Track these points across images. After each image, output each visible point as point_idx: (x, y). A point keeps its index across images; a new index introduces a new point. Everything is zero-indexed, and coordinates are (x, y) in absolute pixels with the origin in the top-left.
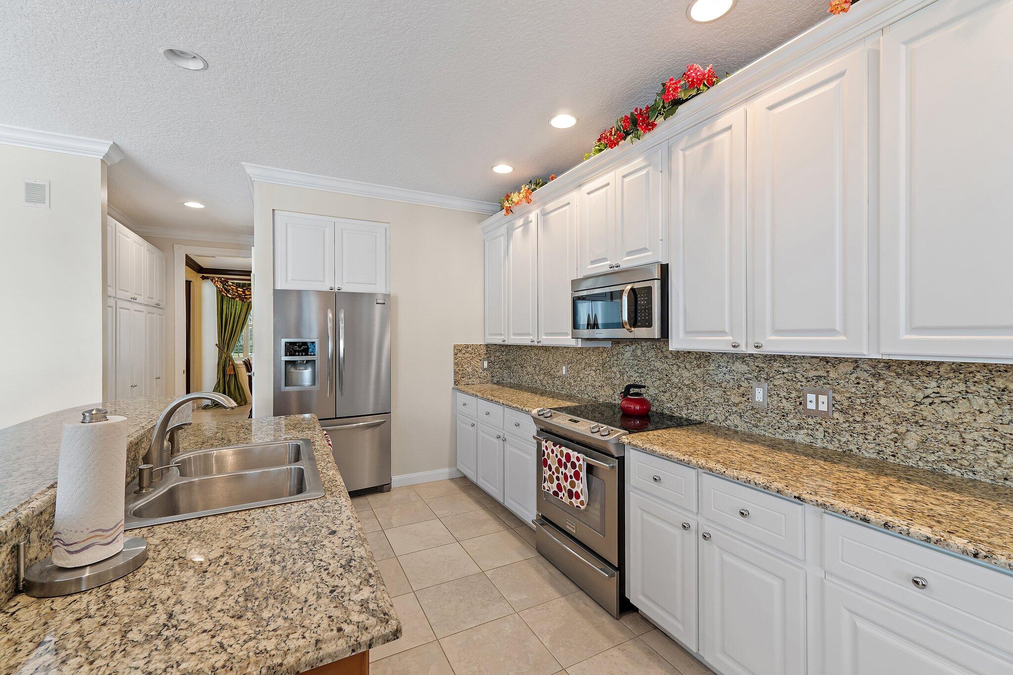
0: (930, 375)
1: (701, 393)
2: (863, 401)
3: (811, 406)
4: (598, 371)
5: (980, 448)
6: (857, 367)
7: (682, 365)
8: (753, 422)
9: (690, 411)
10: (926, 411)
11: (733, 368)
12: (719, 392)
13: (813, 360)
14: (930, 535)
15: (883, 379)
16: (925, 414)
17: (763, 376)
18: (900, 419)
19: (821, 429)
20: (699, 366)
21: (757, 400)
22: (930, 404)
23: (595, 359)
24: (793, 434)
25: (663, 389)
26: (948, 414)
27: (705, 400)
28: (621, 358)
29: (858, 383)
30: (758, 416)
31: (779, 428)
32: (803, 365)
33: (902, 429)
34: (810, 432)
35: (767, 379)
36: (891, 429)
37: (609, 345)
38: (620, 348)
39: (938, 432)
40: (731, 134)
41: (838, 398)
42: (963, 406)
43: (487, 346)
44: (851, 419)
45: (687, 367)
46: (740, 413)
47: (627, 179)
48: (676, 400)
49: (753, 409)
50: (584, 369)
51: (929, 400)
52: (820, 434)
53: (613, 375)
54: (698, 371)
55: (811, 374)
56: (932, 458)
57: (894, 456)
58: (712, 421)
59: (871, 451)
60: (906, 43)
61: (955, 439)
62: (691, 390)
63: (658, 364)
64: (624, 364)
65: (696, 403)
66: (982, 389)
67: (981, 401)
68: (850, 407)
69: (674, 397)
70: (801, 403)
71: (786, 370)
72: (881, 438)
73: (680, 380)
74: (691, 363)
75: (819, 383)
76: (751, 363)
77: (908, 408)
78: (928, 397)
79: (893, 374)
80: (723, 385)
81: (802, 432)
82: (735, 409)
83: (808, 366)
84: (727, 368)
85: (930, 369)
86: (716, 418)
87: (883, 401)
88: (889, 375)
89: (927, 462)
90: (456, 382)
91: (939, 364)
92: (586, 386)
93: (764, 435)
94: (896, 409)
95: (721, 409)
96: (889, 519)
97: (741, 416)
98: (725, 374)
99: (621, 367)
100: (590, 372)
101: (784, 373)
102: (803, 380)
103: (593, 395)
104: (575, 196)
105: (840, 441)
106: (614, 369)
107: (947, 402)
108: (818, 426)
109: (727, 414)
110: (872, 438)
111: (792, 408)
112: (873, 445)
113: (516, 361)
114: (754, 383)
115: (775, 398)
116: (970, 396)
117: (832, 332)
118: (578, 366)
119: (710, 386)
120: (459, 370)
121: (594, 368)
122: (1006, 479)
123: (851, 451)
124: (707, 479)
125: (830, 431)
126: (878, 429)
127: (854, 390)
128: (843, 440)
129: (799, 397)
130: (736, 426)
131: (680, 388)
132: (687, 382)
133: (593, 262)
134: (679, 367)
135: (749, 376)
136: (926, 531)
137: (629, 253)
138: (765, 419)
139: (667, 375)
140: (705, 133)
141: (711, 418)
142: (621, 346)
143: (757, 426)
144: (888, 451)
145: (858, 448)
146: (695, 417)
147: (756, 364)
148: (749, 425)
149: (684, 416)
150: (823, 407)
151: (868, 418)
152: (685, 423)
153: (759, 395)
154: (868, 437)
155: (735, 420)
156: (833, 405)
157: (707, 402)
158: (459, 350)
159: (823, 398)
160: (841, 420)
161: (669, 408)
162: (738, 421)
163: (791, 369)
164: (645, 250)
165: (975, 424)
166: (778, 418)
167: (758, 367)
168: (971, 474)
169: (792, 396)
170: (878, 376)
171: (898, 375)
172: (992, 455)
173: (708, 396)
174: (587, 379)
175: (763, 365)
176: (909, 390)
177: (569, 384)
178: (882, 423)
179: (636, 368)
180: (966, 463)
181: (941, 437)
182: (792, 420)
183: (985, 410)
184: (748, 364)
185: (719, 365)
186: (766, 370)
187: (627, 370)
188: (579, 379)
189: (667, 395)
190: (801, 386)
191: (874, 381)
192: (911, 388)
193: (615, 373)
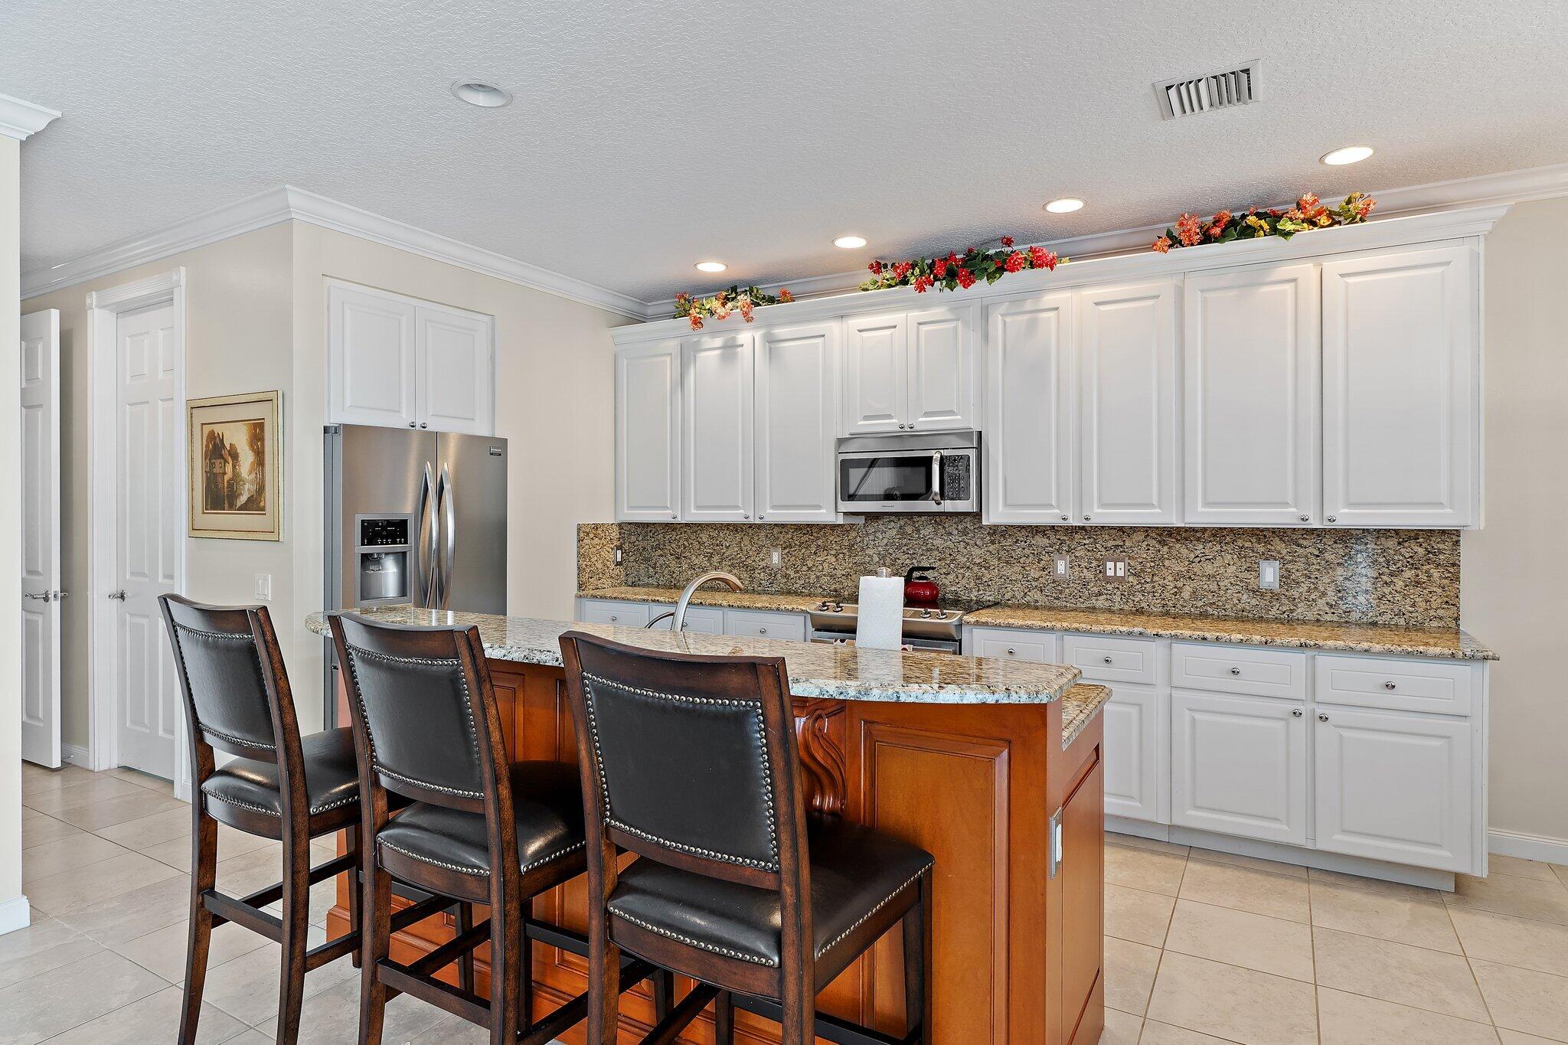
0: (1198, 539)
1: (996, 570)
2: (1152, 564)
3: (1110, 573)
4: (841, 555)
5: (1229, 591)
6: (1148, 535)
7: (971, 542)
8: (1054, 595)
9: (982, 592)
10: (1196, 568)
11: (1033, 542)
12: (1017, 568)
13: (1112, 531)
14: (1242, 638)
15: (1167, 545)
16: (1195, 570)
17: (1064, 549)
18: (1178, 576)
19: (1119, 593)
20: (993, 542)
21: (1059, 572)
22: (1199, 562)
23: (835, 540)
24: (1094, 601)
25: (944, 570)
26: (1209, 569)
27: (1001, 578)
28: (881, 537)
29: (1148, 549)
30: (1060, 588)
31: (1080, 597)
32: (1103, 536)
33: (1180, 584)
34: (1108, 597)
35: (1068, 552)
36: (1172, 585)
37: (861, 520)
38: (880, 525)
39: (1204, 583)
40: (1058, 316)
41: (1132, 564)
42: (1218, 562)
43: (620, 525)
44: (1143, 581)
45: (978, 543)
46: (1041, 587)
47: (924, 328)
48: (964, 582)
49: (1054, 582)
50: (815, 553)
51: (1198, 559)
52: (1117, 598)
53: (867, 559)
54: (991, 548)
55: (1111, 543)
56: (1200, 604)
57: (1174, 607)
58: (1009, 600)
59: (1158, 606)
60: (1202, 291)
61: (1214, 587)
62: (983, 569)
63: (938, 542)
64: (886, 545)
65: (990, 583)
66: (1229, 548)
67: (1229, 557)
68: (1142, 571)
69: (960, 578)
70: (1100, 572)
71: (1087, 542)
72: (1166, 594)
73: (968, 559)
74: (982, 539)
75: (1118, 552)
76: (1053, 537)
77: (1184, 567)
78: (1198, 556)
79: (1174, 540)
80: (1022, 561)
81: (1102, 598)
82: (1034, 584)
83: (1107, 537)
84: (1026, 542)
85: (1198, 535)
86: (1014, 596)
87: (1167, 563)
88: (1171, 541)
89: (1197, 607)
90: (581, 586)
91: (1204, 530)
92: (818, 577)
93: (1066, 606)
94: (1176, 569)
95: (1019, 585)
96: (1218, 634)
97: (1041, 591)
98: (1024, 549)
99: (880, 549)
100: (825, 558)
101: (1085, 544)
102: (1103, 549)
103: (833, 588)
104: (833, 328)
105: (1134, 601)
106: (869, 552)
107: (1209, 559)
108: (1116, 590)
109: (1026, 591)
110: (1159, 595)
111: (1092, 577)
112: (1159, 601)
113: (662, 549)
114: (1055, 556)
115: (1077, 568)
116: (1223, 553)
117: (1150, 505)
118: (803, 550)
119: (1007, 562)
120: (586, 565)
121: (833, 552)
122: (1243, 611)
123: (1143, 608)
124: (1069, 639)
125: (1126, 593)
126: (1163, 587)
127: (1145, 556)
128: (1137, 599)
129: (1099, 566)
130: (1037, 601)
131: (968, 568)
132: (978, 561)
133: (866, 418)
134: (968, 544)
135: (1051, 549)
136: (1240, 636)
137: (927, 414)
138: (1067, 590)
139: (950, 555)
140: (1029, 305)
141: (1007, 596)
142: (881, 522)
143: (1058, 598)
144: (1170, 604)
145: (1148, 605)
146: (989, 597)
147: (1058, 537)
148: (1049, 598)
149: (974, 598)
150: (1120, 573)
151: (1156, 578)
152: (976, 606)
153: (1061, 567)
154: (1156, 595)
155: (1035, 595)
156: (1129, 570)
157: (1003, 580)
158: (586, 533)
159: (1120, 565)
160: (1135, 582)
161: (951, 592)
162: (1038, 596)
163: (1092, 540)
164: (951, 413)
165: (1226, 575)
166: (1078, 588)
167: (1059, 539)
168: (1223, 611)
169: (1093, 565)
170: (1163, 543)
171: (1178, 540)
172: (1235, 595)
173: (1003, 573)
174: (821, 568)
175: (1065, 538)
176: (1184, 552)
177: (786, 576)
178: (1166, 582)
179: (905, 548)
180: (1220, 604)
181: (1206, 586)
182: (1092, 587)
183: (1232, 563)
184: (1048, 538)
185: (1018, 540)
186: (1068, 542)
187: (891, 551)
188: (805, 568)
189: (951, 577)
190: (1101, 555)
191: (1160, 547)
192: (1186, 551)
193: (870, 556)
